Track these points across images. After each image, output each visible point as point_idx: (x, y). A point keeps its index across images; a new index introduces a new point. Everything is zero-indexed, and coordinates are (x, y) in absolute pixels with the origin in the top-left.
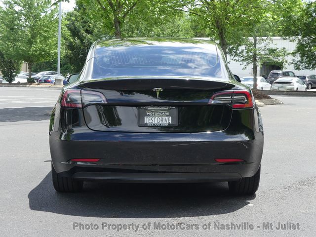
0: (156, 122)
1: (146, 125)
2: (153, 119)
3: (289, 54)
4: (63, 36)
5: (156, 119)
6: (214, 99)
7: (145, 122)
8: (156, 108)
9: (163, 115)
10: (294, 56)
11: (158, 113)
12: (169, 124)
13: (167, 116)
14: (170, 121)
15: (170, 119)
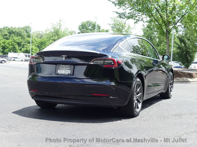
0: (63, 73)
1: (58, 74)
4: (175, 42)
5: (63, 71)
6: (93, 62)
7: (58, 72)
8: (64, 66)
9: (67, 69)
11: (65, 68)
13: (68, 70)
14: (69, 73)
15: (70, 71)
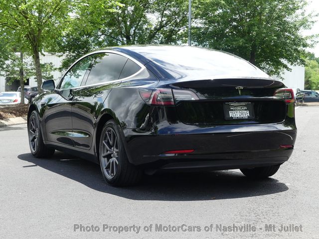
0: (238, 116)
2: (236, 113)
3: (55, 69)
5: (238, 113)
7: (230, 116)
8: (237, 104)
9: (243, 110)
10: (61, 71)
11: (239, 108)
12: (248, 117)
13: (245, 110)
15: (248, 113)
